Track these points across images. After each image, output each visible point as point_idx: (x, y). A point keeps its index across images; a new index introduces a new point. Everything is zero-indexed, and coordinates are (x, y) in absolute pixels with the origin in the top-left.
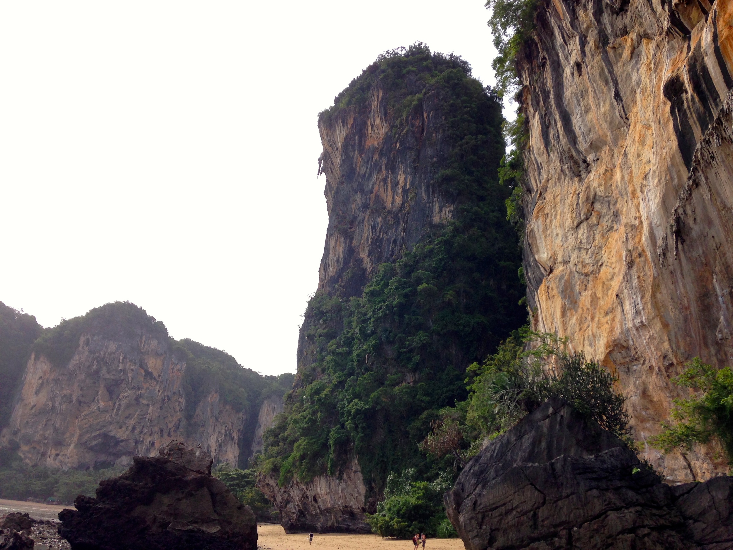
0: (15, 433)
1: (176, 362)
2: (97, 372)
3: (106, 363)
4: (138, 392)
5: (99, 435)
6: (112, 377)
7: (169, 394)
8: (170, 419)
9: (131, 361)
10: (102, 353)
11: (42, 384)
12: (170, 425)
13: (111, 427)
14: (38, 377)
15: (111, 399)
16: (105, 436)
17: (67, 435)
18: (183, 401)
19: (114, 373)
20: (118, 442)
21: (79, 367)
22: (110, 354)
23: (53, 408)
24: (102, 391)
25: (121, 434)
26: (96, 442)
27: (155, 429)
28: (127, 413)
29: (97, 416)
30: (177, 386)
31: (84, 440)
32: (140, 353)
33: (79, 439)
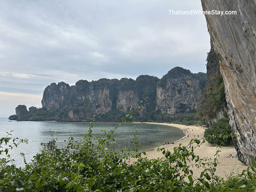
0: (159, 106)
1: (196, 80)
2: (174, 88)
3: (176, 85)
4: (187, 91)
5: (179, 104)
6: (178, 88)
7: (196, 90)
9: (182, 83)
10: (174, 82)
11: (161, 94)
12: (199, 98)
13: (182, 102)
14: (160, 92)
15: (180, 94)
16: (181, 104)
17: (171, 105)
18: (201, 91)
20: (185, 105)
21: (169, 88)
22: (176, 82)
23: (166, 99)
24: (177, 92)
25: (185, 103)
26: (179, 106)
27: (195, 100)
28: (185, 97)
29: (177, 99)
30: (197, 87)
31: (176, 106)
32: (184, 80)
33: (174, 106)
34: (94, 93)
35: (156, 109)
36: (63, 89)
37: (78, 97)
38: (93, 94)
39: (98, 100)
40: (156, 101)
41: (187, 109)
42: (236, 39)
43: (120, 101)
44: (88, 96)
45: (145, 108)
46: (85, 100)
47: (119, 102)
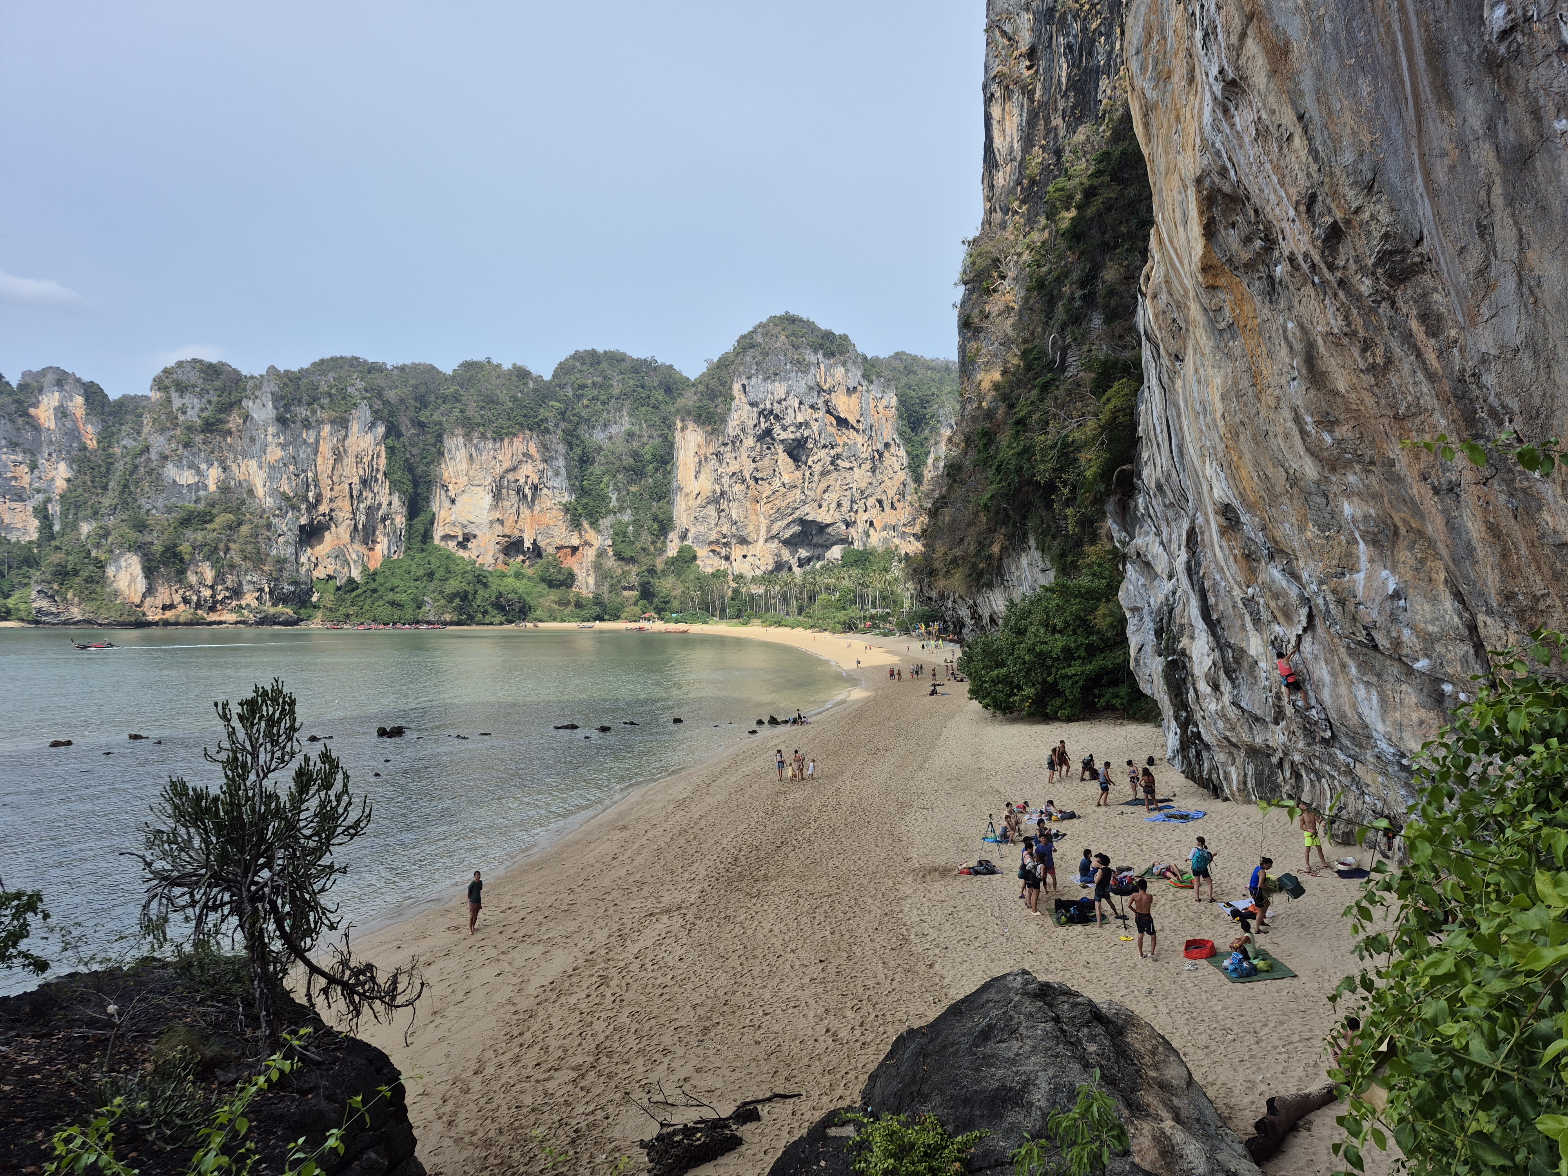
0: (684, 537)
1: (879, 396)
2: (768, 432)
3: (777, 417)
4: (833, 452)
5: (793, 521)
6: (792, 436)
7: (880, 447)
8: (888, 483)
9: (812, 407)
10: (768, 403)
11: (700, 463)
12: (891, 493)
13: (806, 509)
14: (692, 453)
15: (798, 467)
16: (802, 522)
17: (750, 528)
18: (902, 453)
19: (792, 429)
20: (822, 528)
21: (743, 430)
22: (779, 402)
23: (723, 494)
24: (783, 458)
25: (823, 516)
26: (791, 532)
27: (871, 501)
28: (823, 485)
29: (784, 495)
30: (888, 432)
31: (774, 532)
32: (820, 390)
33: (768, 531)
34: (283, 446)
35: (672, 550)
36: (62, 413)
37: (171, 471)
38: (275, 453)
39: (307, 491)
40: (670, 503)
41: (828, 547)
42: (1425, 83)
43: (453, 501)
44: (243, 469)
45: (610, 542)
46: (224, 489)
47: (447, 504)
